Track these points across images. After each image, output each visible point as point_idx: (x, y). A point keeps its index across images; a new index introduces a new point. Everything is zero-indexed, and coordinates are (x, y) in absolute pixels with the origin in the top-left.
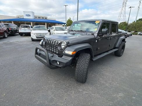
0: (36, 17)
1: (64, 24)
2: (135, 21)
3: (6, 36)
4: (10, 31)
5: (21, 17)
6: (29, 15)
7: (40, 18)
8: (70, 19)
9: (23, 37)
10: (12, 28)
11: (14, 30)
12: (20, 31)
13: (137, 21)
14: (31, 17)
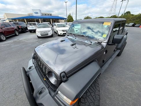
0: (42, 14)
1: (66, 19)
2: (122, 14)
3: (17, 34)
4: (21, 29)
5: (31, 15)
6: (37, 13)
7: (46, 15)
8: (70, 14)
9: (32, 33)
10: (22, 26)
11: (24, 28)
12: (29, 28)
13: (125, 14)
14: (39, 15)
